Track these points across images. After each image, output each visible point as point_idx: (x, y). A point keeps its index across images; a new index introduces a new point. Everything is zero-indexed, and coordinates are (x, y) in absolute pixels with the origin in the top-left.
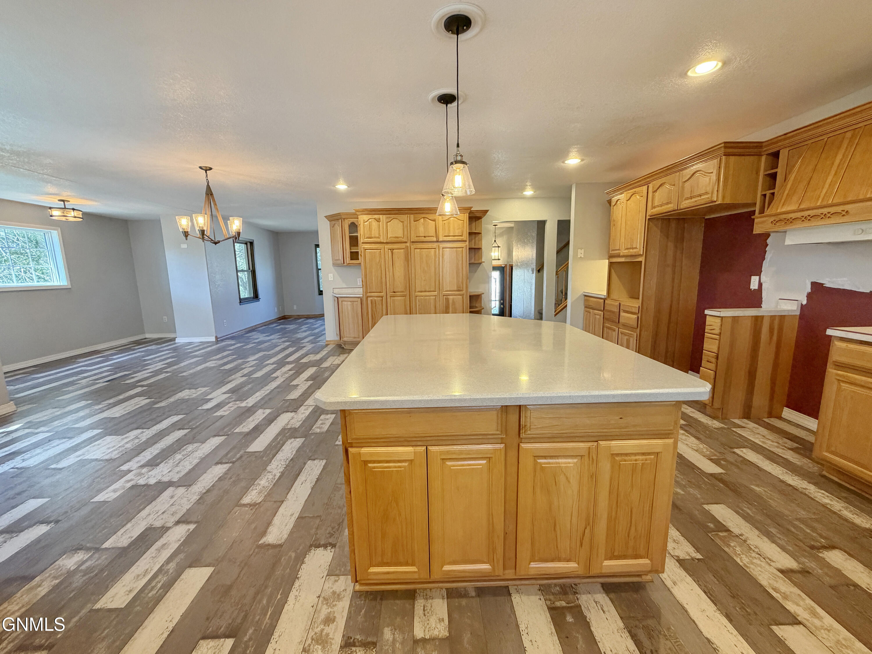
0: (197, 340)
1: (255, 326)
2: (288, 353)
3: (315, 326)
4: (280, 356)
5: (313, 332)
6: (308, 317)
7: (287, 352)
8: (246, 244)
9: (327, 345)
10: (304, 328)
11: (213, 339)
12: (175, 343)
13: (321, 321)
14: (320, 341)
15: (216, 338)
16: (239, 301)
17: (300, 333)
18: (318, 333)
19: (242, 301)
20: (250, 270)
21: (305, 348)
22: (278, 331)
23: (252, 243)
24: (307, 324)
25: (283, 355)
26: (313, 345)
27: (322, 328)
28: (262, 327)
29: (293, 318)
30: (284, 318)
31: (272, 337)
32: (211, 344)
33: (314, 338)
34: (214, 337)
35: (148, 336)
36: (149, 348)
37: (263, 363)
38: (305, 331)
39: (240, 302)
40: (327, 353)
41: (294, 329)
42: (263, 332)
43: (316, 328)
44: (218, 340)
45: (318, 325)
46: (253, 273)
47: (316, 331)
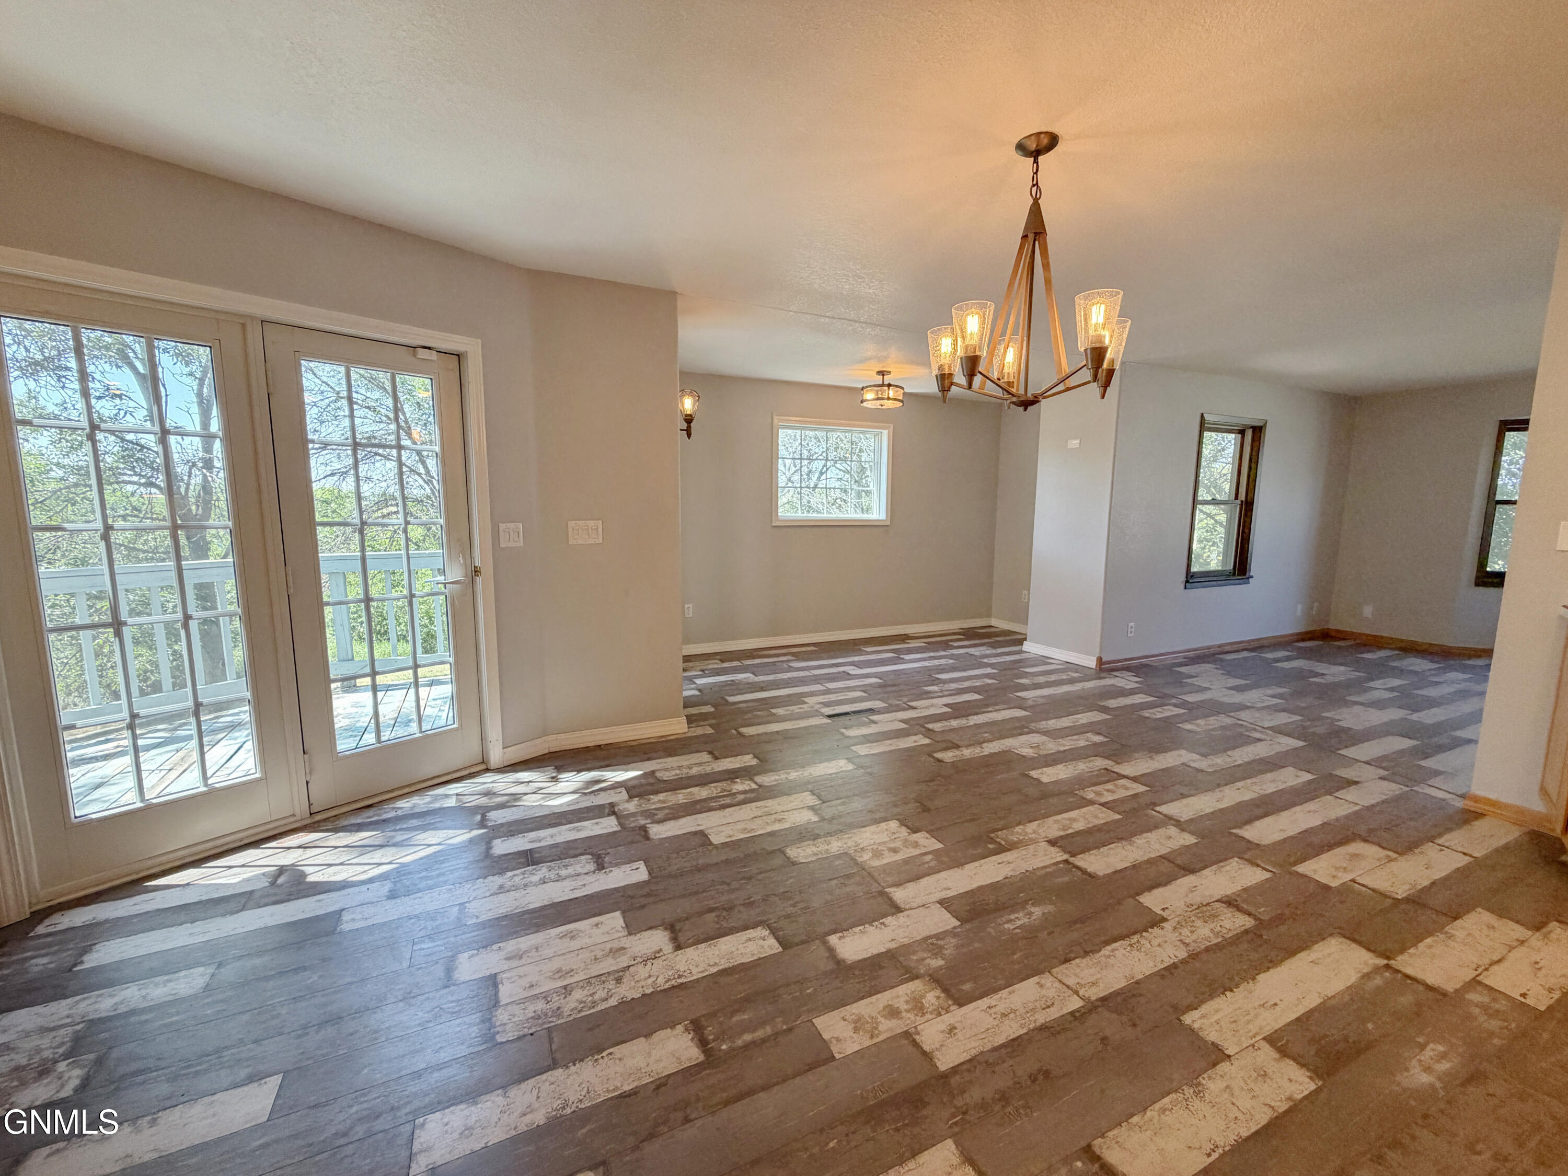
0: (1060, 655)
1: (1219, 646)
2: (1270, 788)
3: (1432, 692)
4: (1231, 796)
5: (1415, 717)
6: (1410, 649)
7: (1269, 784)
8: (1242, 432)
9: (1469, 816)
10: (1381, 688)
11: (1091, 663)
12: (1021, 652)
13: (1461, 676)
14: (1437, 773)
15: (1100, 661)
16: (1184, 579)
17: (1357, 708)
18: (1438, 728)
19: (1191, 579)
20: (1239, 502)
21: (1350, 794)
22: (1285, 678)
23: (1258, 431)
24: (1400, 673)
25: (1247, 796)
26: (1391, 789)
27: (1466, 707)
28: (1238, 651)
29: (1352, 642)
30: (1326, 635)
31: (1253, 696)
32: (1083, 674)
33: (1414, 752)
34: (1095, 659)
35: (994, 622)
36: (972, 651)
37: (1155, 804)
38: (1379, 705)
39: (1187, 582)
40: (1463, 873)
41: (1335, 686)
42: (1230, 670)
43: (1432, 703)
44: (1104, 668)
45: (1451, 689)
46: (1247, 508)
47: (1429, 717)
